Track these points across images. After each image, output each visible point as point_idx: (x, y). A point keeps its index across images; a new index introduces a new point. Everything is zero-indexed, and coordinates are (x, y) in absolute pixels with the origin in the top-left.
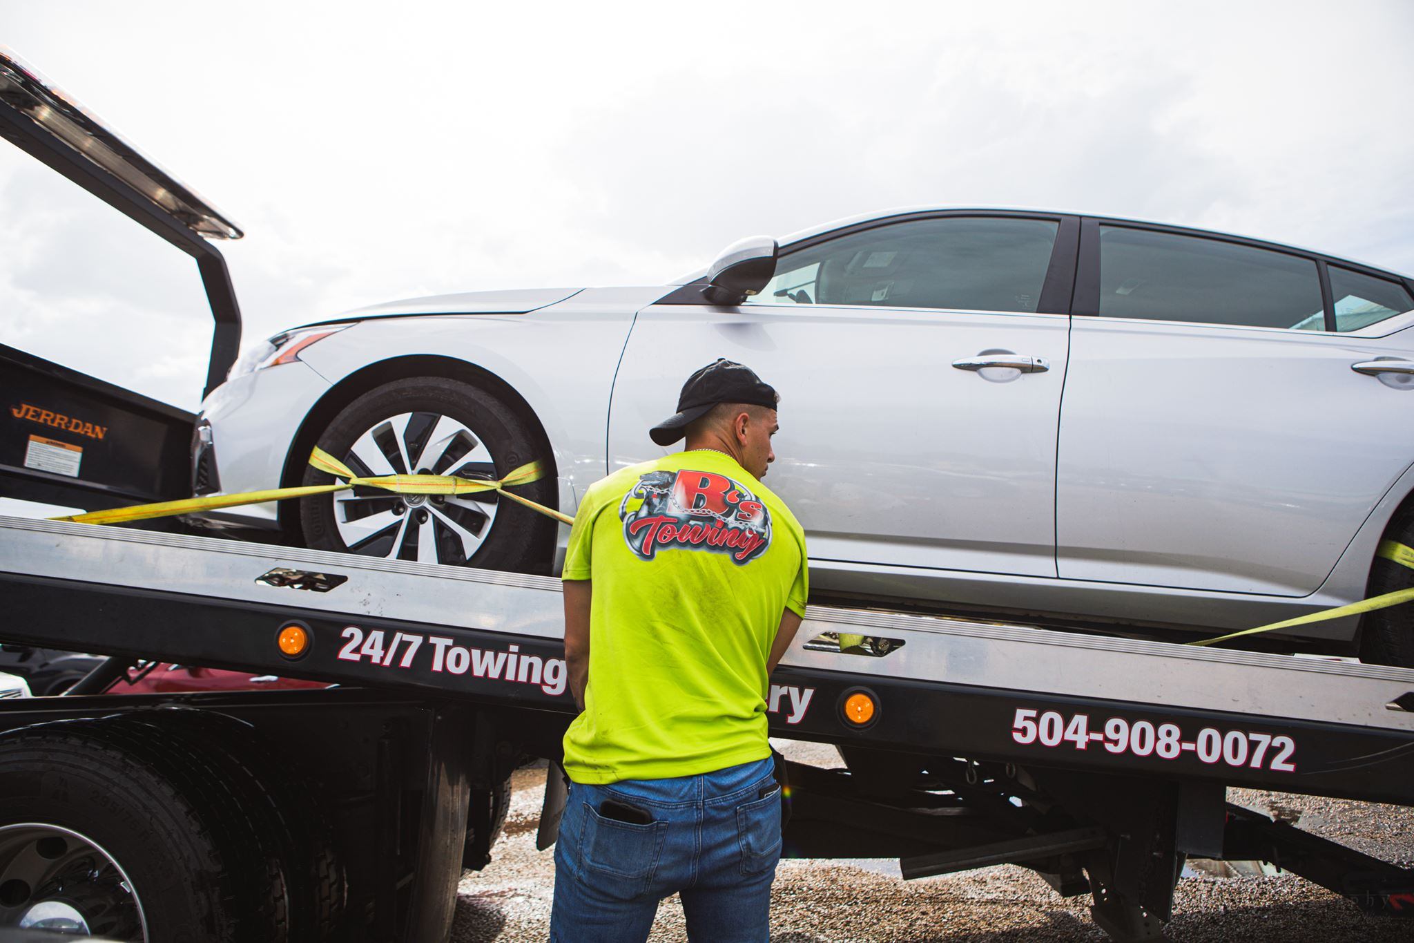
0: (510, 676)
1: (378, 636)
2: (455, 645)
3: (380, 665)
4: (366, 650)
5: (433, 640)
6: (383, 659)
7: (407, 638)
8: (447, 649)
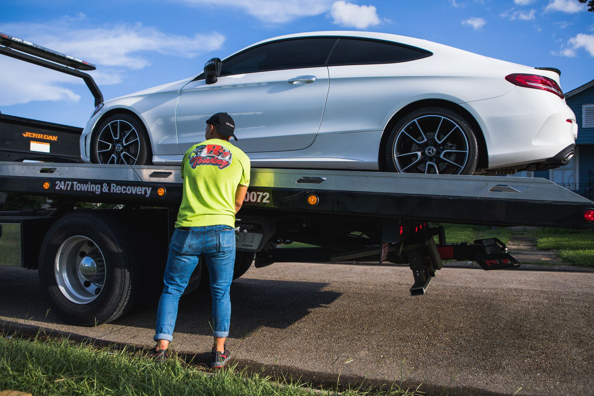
0: (89, 190)
1: (63, 182)
2: (78, 183)
3: (64, 190)
4: (61, 187)
5: (74, 182)
6: (64, 188)
7: (69, 182)
8: (76, 184)
